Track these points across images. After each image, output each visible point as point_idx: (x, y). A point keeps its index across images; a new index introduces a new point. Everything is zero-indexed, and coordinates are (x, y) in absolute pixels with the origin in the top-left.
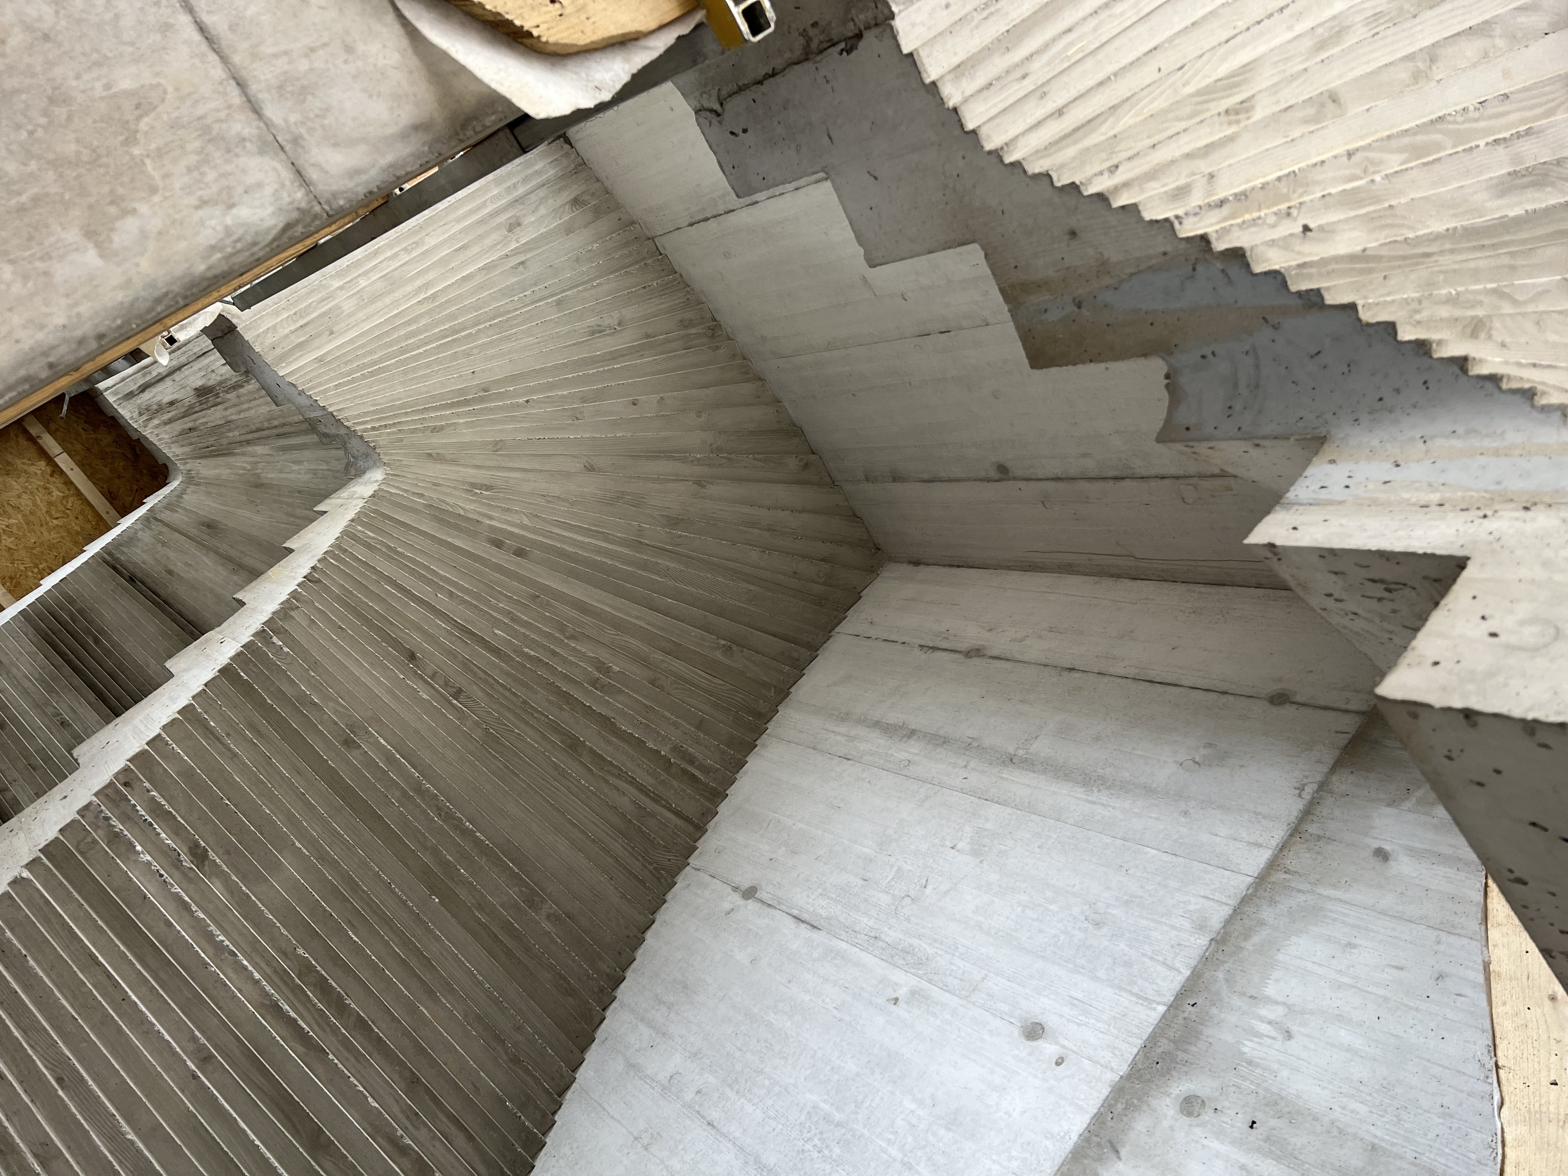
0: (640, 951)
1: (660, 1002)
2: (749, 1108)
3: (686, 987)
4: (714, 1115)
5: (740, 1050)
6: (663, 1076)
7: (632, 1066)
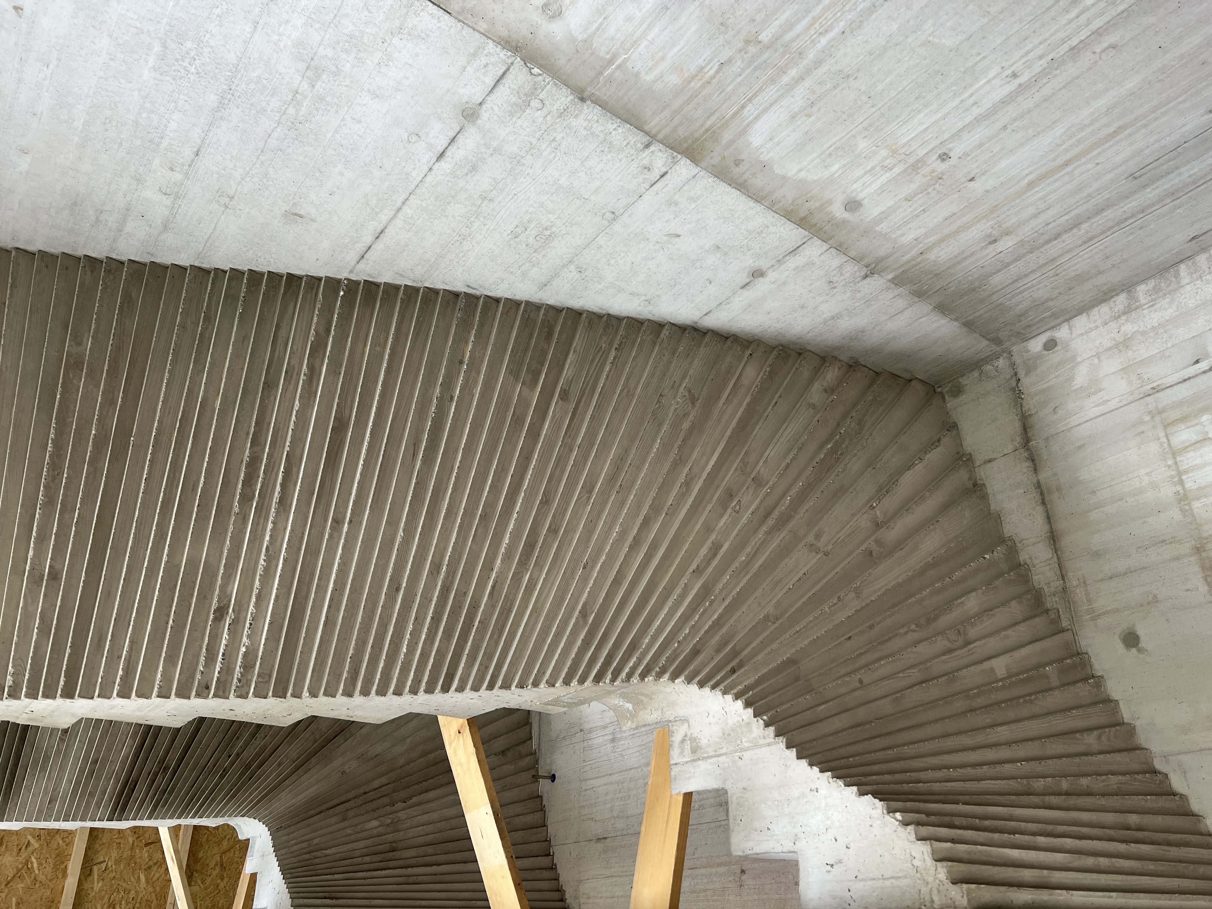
0: (52, 250)
1: (97, 220)
2: (173, 125)
3: (75, 204)
4: (188, 152)
5: (121, 144)
6: (167, 201)
7: (166, 227)
